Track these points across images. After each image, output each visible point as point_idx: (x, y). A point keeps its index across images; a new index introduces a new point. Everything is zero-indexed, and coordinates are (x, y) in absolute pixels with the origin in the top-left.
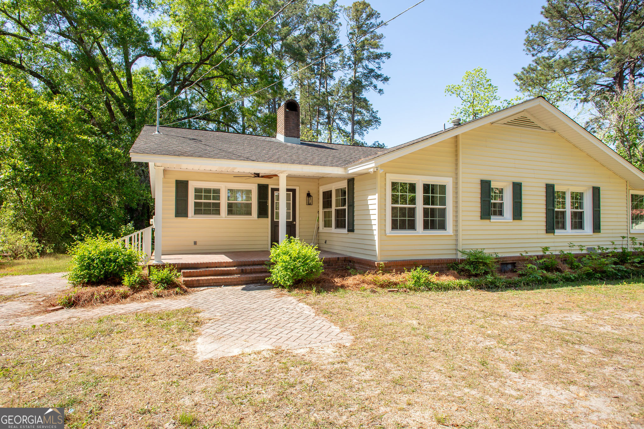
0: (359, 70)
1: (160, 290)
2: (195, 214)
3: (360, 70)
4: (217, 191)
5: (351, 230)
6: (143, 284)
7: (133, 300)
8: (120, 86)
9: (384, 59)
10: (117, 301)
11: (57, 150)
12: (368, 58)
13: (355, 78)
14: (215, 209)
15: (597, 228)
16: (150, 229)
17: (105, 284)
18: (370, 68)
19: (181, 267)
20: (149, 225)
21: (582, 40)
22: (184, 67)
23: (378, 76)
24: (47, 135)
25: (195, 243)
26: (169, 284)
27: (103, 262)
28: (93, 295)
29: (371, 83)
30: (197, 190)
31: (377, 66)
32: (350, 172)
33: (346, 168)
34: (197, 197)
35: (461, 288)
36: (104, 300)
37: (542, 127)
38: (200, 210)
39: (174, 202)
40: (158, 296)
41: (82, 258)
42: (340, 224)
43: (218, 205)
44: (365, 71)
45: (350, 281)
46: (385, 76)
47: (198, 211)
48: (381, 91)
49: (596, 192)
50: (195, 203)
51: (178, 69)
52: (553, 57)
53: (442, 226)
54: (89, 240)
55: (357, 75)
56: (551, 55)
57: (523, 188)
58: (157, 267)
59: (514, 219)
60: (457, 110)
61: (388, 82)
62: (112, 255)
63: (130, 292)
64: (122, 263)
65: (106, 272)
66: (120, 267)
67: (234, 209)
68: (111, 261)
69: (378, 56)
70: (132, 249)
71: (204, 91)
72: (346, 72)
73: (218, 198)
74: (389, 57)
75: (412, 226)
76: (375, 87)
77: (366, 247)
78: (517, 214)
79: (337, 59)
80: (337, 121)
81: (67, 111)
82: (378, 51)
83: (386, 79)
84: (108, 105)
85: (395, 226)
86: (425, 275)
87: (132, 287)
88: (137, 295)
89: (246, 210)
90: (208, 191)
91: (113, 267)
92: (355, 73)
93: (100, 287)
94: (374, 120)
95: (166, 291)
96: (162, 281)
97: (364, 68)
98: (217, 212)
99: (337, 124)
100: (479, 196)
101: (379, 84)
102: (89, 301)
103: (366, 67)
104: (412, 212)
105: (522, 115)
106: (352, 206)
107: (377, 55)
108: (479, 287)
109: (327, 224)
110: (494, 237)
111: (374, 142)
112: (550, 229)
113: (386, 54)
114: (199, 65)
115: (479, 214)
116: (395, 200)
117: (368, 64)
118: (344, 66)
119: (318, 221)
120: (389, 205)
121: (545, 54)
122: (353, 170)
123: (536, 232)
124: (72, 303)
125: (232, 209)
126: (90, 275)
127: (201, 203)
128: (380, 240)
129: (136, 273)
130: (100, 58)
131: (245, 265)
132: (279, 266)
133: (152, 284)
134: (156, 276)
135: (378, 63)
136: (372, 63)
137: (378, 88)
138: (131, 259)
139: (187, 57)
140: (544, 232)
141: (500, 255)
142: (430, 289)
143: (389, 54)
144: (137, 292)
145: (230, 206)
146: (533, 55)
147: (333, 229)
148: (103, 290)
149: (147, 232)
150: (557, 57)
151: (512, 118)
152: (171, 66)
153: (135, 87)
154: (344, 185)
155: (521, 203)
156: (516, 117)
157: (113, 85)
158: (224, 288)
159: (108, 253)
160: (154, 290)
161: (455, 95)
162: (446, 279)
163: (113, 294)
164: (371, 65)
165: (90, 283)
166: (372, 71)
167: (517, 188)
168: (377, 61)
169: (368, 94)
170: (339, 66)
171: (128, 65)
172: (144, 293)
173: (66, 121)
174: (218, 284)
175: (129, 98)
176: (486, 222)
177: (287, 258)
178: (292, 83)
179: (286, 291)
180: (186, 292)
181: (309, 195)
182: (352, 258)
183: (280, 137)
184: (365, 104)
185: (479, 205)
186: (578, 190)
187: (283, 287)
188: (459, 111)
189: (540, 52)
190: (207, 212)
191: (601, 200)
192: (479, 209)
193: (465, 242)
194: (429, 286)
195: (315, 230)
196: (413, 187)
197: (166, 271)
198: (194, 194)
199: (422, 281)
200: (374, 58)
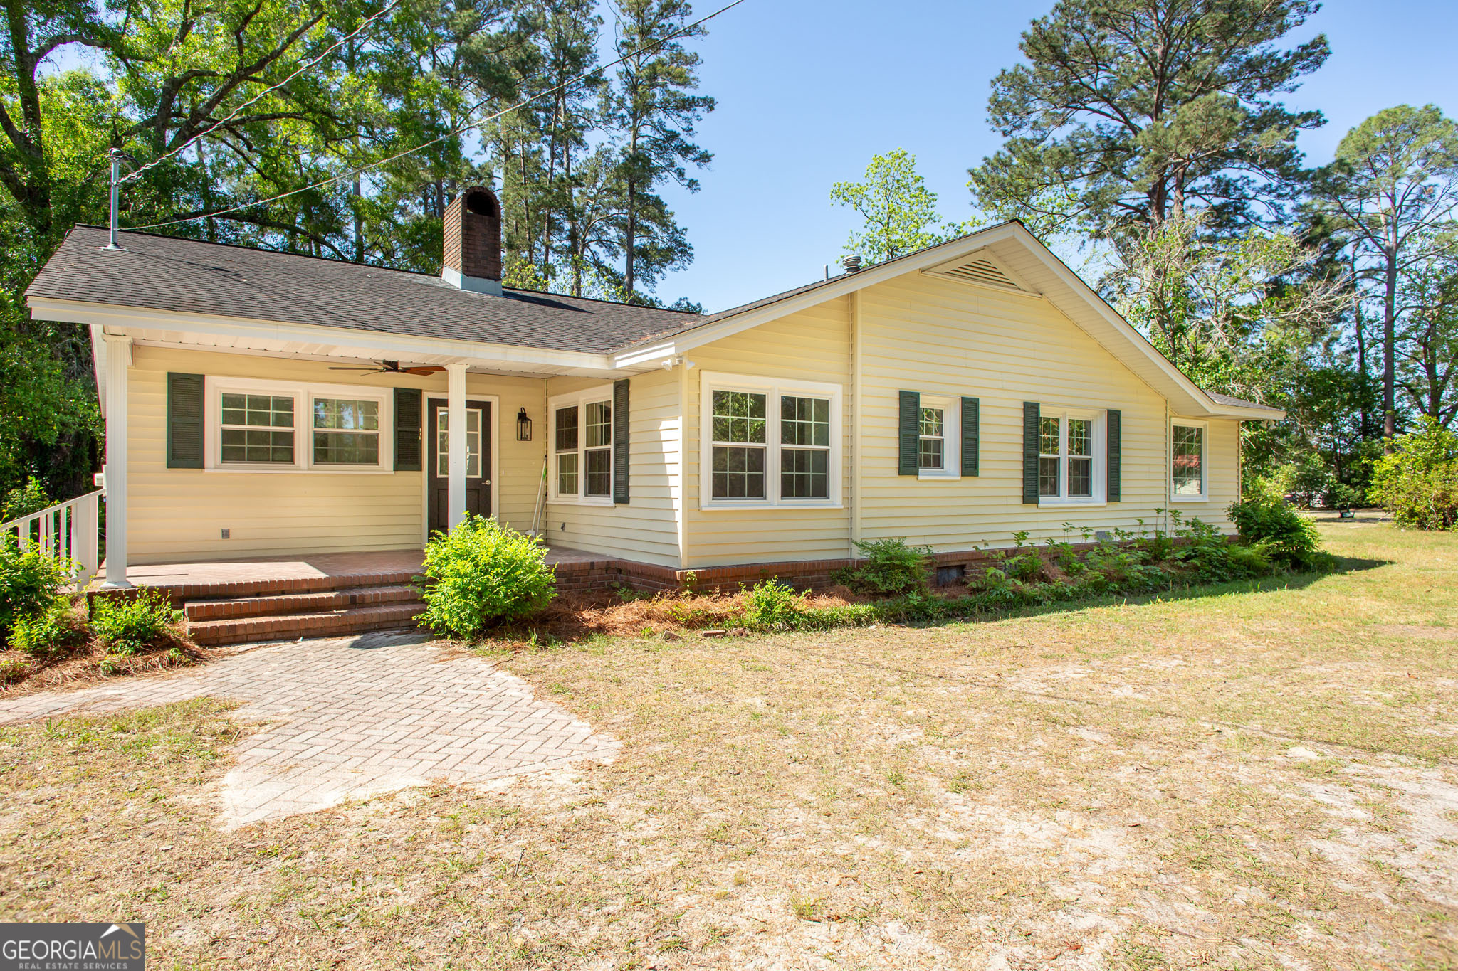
0: (643, 131)
1: (122, 655)
2: (225, 460)
3: (646, 131)
4: (286, 404)
5: (623, 499)
6: (73, 643)
7: (40, 686)
9: (700, 110)
12: (665, 106)
13: (634, 148)
14: (281, 449)
15: (1114, 493)
16: (93, 498)
18: (668, 128)
19: (182, 596)
20: (91, 488)
21: (1094, 111)
22: (194, 83)
23: (686, 150)
25: (226, 534)
26: (149, 641)
29: (672, 165)
30: (230, 401)
31: (685, 125)
32: (620, 365)
33: (609, 357)
34: (227, 417)
35: (859, 621)
37: (1019, 284)
38: (235, 448)
39: (163, 432)
40: (116, 672)
42: (596, 486)
43: (289, 438)
44: (657, 136)
45: (619, 615)
46: (702, 150)
47: (230, 455)
48: (693, 184)
49: (1114, 418)
50: (225, 432)
51: (174, 85)
52: (1042, 140)
53: (821, 490)
55: (639, 141)
56: (1039, 137)
57: (981, 410)
58: (118, 597)
60: (855, 237)
61: (709, 164)
63: (31, 666)
64: (9, 586)
67: (332, 447)
69: (688, 104)
70: (40, 553)
71: (250, 149)
72: (615, 133)
73: (289, 420)
74: (711, 109)
75: (757, 489)
76: (681, 174)
77: (656, 537)
78: (970, 466)
79: (592, 102)
80: (594, 246)
82: (688, 92)
83: (705, 158)
85: (720, 489)
86: (783, 596)
87: (39, 652)
88: (53, 673)
89: (363, 451)
90: (260, 402)
92: (635, 138)
94: (678, 250)
95: (139, 660)
96: (127, 633)
97: (655, 127)
98: (288, 456)
99: (594, 253)
100: (896, 425)
101: (691, 168)
103: (659, 127)
104: (758, 458)
105: (980, 256)
106: (623, 443)
107: (683, 101)
108: (893, 618)
109: (567, 486)
110: (926, 512)
111: (677, 300)
112: (1030, 495)
113: (704, 100)
114: (234, 79)
115: (895, 464)
116: (720, 431)
117: (663, 120)
118: (608, 119)
119: (546, 477)
120: (707, 443)
121: (1027, 133)
122: (627, 361)
123: (1004, 502)
125: (326, 450)
127: (242, 432)
128: (688, 521)
129: (51, 615)
131: (360, 586)
132: (446, 587)
133: (98, 642)
134: (109, 620)
135: (688, 120)
136: (674, 117)
137: (688, 176)
138: (33, 578)
139: (202, 57)
140: (1020, 501)
141: (935, 551)
142: (793, 628)
143: (712, 101)
144: (53, 664)
145: (321, 440)
146: (1005, 134)
147: (580, 497)
149: (84, 506)
150: (1049, 142)
151: (962, 262)
152: (155, 76)
153: (47, 121)
154: (605, 394)
155: (976, 441)
156: (969, 260)
158: (303, 645)
160: (104, 658)
161: (851, 206)
162: (828, 605)
166: (673, 136)
167: (970, 410)
168: (684, 113)
169: (664, 189)
170: (598, 118)
171: (26, 61)
172: (74, 667)
174: (287, 635)
175: (31, 151)
176: (909, 480)
177: (466, 566)
178: (484, 147)
179: (463, 645)
180: (196, 658)
181: (523, 417)
182: (620, 561)
183: (452, 276)
184: (657, 210)
185: (895, 444)
186: (1082, 415)
187: (457, 636)
188: (859, 241)
189: (1018, 128)
190: (258, 455)
191: (1123, 437)
192: (896, 454)
193: (867, 524)
194: (791, 621)
195: (539, 499)
196: (759, 403)
197: (138, 610)
198: (220, 409)
199: (777, 610)
200: (677, 108)
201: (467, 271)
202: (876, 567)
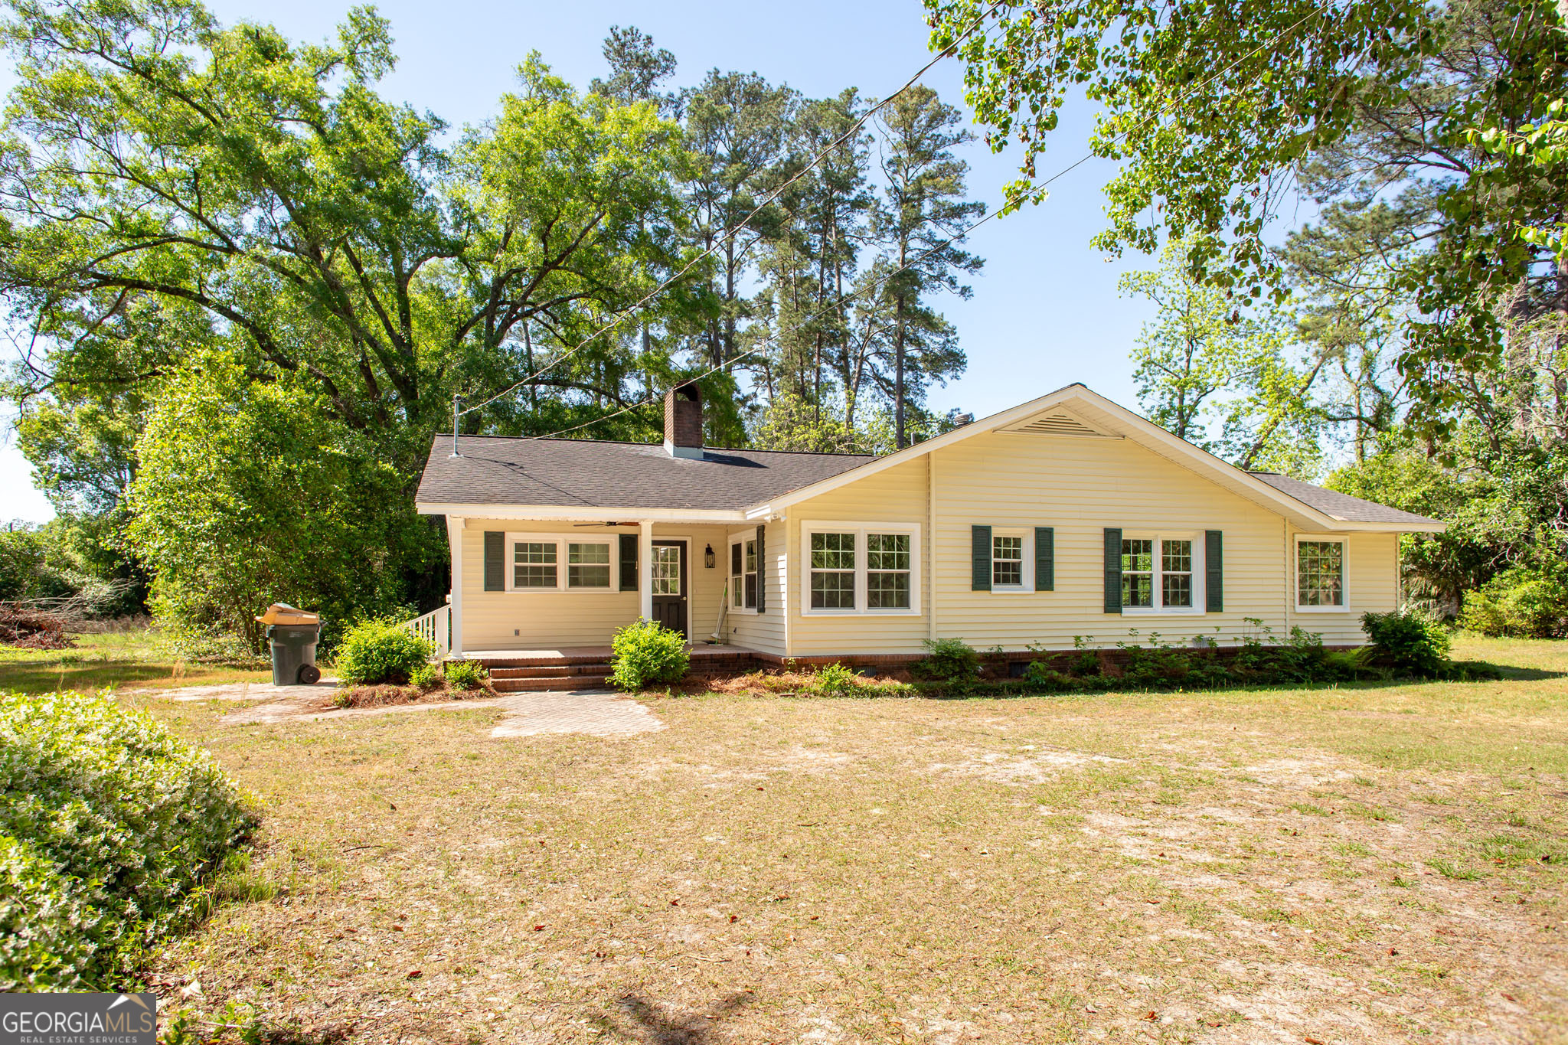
0: (912, 244)
1: (459, 690)
2: (516, 585)
3: (915, 244)
4: (552, 547)
5: (762, 610)
6: (436, 684)
7: (424, 701)
8: (387, 325)
9: (971, 217)
10: (404, 702)
11: (289, 473)
12: (935, 217)
13: (903, 263)
14: (548, 578)
15: (1214, 603)
16: (445, 608)
17: (388, 683)
18: (938, 238)
19: (488, 665)
20: (444, 603)
21: (1429, 164)
22: (514, 276)
23: (958, 258)
24: (272, 450)
25: (517, 633)
26: (471, 684)
27: (383, 654)
28: (374, 694)
29: (943, 274)
30: (520, 547)
31: (956, 233)
32: (749, 517)
33: (744, 512)
34: (518, 558)
35: (901, 694)
36: (387, 700)
37: (1098, 430)
38: (525, 578)
39: (482, 568)
40: (456, 698)
41: (357, 649)
42: (751, 603)
43: (553, 571)
44: (927, 247)
45: (735, 683)
46: (973, 256)
47: (519, 582)
48: (965, 291)
49: (1214, 540)
50: (517, 568)
51: (499, 282)
52: (1366, 204)
53: (904, 602)
54: (365, 623)
55: (908, 255)
57: (1056, 537)
58: (456, 663)
59: (1037, 589)
61: (981, 270)
62: (395, 644)
63: (420, 692)
64: (408, 654)
65: (388, 667)
66: (405, 660)
67: (581, 577)
68: (393, 652)
69: (958, 212)
70: (421, 638)
71: (556, 322)
72: (888, 246)
73: (553, 559)
74: (983, 213)
75: (848, 602)
76: (952, 282)
77: (771, 635)
78: (1045, 580)
79: (862, 219)
80: (873, 359)
81: (301, 401)
82: (956, 200)
83: (977, 264)
84: (364, 369)
85: (817, 602)
86: (847, 674)
87: (423, 686)
88: (429, 696)
89: (600, 579)
90: (537, 547)
91: (396, 661)
92: (904, 253)
93: (382, 686)
94: (951, 360)
95: (467, 693)
96: (461, 680)
97: (923, 239)
98: (552, 582)
100: (969, 551)
101: (962, 276)
102: (371, 701)
103: (930, 239)
104: (848, 581)
105: (1056, 412)
106: (762, 571)
107: (952, 209)
108: (930, 694)
109: (738, 603)
110: (999, 619)
111: (948, 411)
112: (1113, 605)
113: (974, 206)
114: (542, 273)
115: (969, 582)
116: (817, 560)
117: (933, 230)
118: (881, 233)
119: (726, 594)
120: (807, 570)
121: (1347, 196)
123: (1083, 611)
124: (349, 703)
125: (576, 578)
126: (368, 670)
127: (526, 568)
128: (792, 625)
129: (427, 670)
130: (349, 277)
131: (586, 663)
132: (623, 661)
133: (448, 683)
134: (453, 673)
135: (959, 227)
136: (945, 226)
137: (960, 284)
138: (419, 651)
139: (518, 259)
140: (1102, 610)
141: (1005, 650)
142: (847, 695)
143: (983, 205)
144: (430, 692)
145: (573, 571)
146: (1319, 201)
147: (744, 609)
148: (385, 689)
149: (441, 613)
150: (1375, 204)
151: (1036, 420)
152: (487, 278)
153: (414, 323)
154: (752, 535)
155: (1051, 562)
156: (1043, 417)
157: (374, 325)
158: (548, 693)
159: (391, 642)
160: (451, 691)
161: (1144, 296)
162: (887, 683)
163: (398, 694)
164: (943, 232)
165: (368, 682)
166: (944, 245)
167: (1045, 538)
168: (956, 221)
169: (931, 300)
170: (870, 234)
171: (401, 280)
172: (437, 694)
173: (300, 419)
174: (541, 688)
175: (406, 347)
176: (982, 594)
177: (632, 648)
178: (764, 275)
179: (631, 695)
180: (494, 695)
181: (709, 551)
182: (760, 654)
183: (669, 446)
184: (928, 321)
185: (969, 567)
186: (1181, 536)
187: (630, 690)
188: (1153, 332)
189: (1336, 192)
190: (536, 582)
191: (1224, 553)
192: (969, 574)
193: (942, 628)
194: (845, 690)
195: (721, 610)
196: (849, 541)
197: (467, 667)
198: (513, 553)
199: (837, 683)
200: (945, 216)
201: (677, 444)
202: (934, 659)
